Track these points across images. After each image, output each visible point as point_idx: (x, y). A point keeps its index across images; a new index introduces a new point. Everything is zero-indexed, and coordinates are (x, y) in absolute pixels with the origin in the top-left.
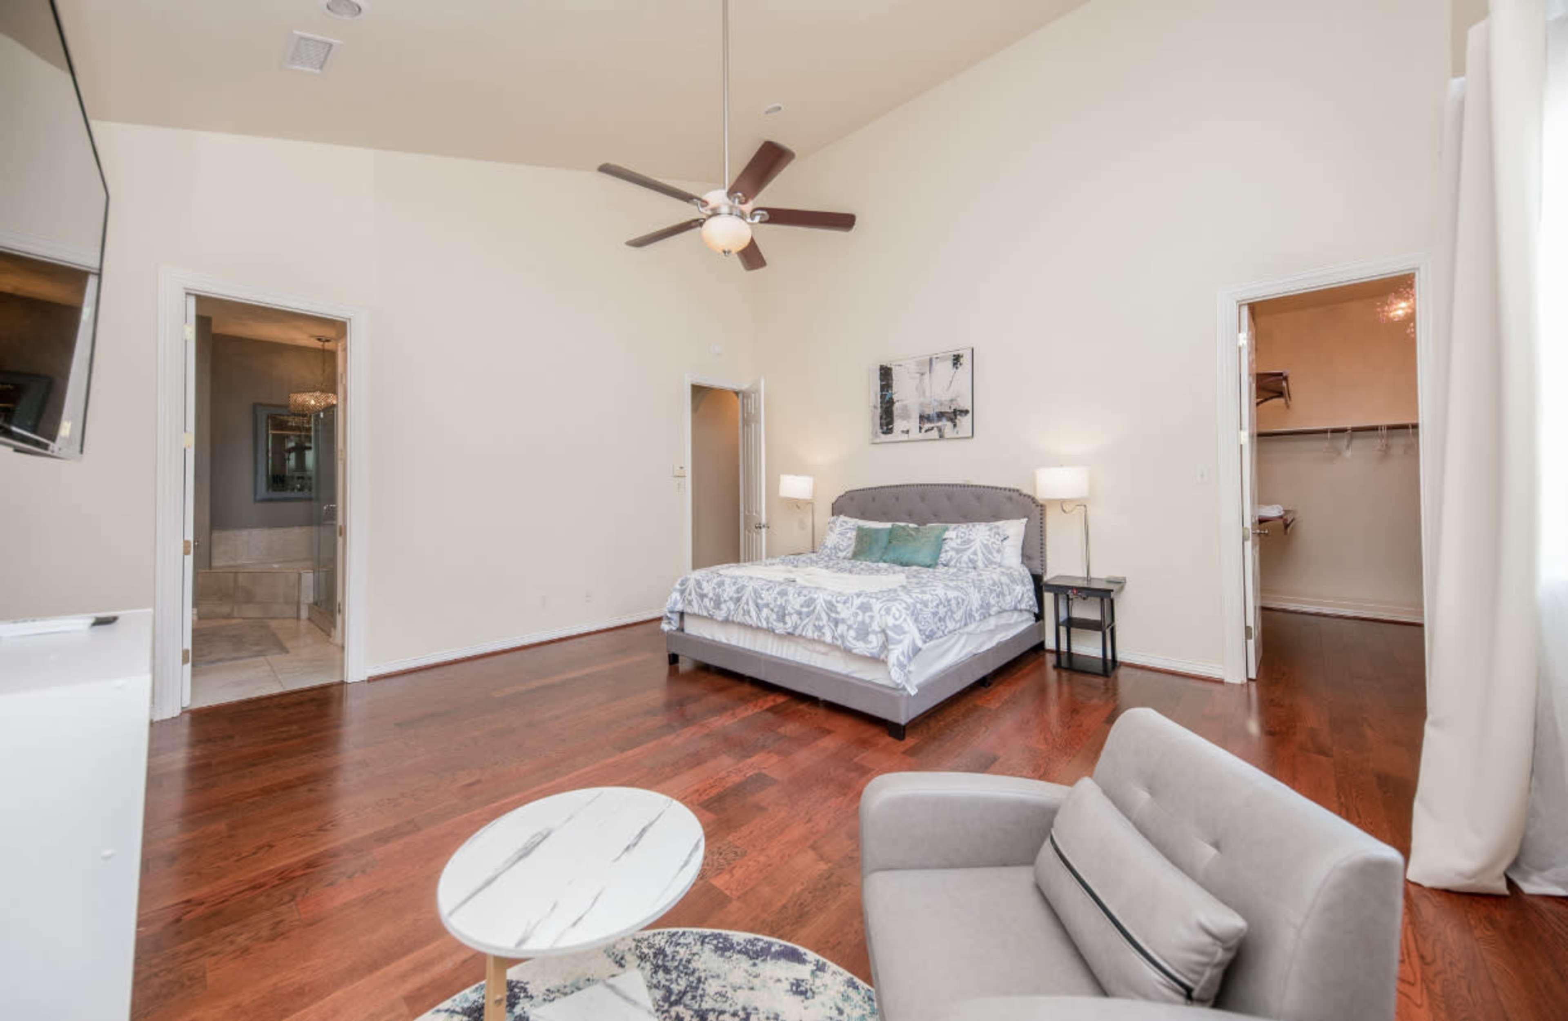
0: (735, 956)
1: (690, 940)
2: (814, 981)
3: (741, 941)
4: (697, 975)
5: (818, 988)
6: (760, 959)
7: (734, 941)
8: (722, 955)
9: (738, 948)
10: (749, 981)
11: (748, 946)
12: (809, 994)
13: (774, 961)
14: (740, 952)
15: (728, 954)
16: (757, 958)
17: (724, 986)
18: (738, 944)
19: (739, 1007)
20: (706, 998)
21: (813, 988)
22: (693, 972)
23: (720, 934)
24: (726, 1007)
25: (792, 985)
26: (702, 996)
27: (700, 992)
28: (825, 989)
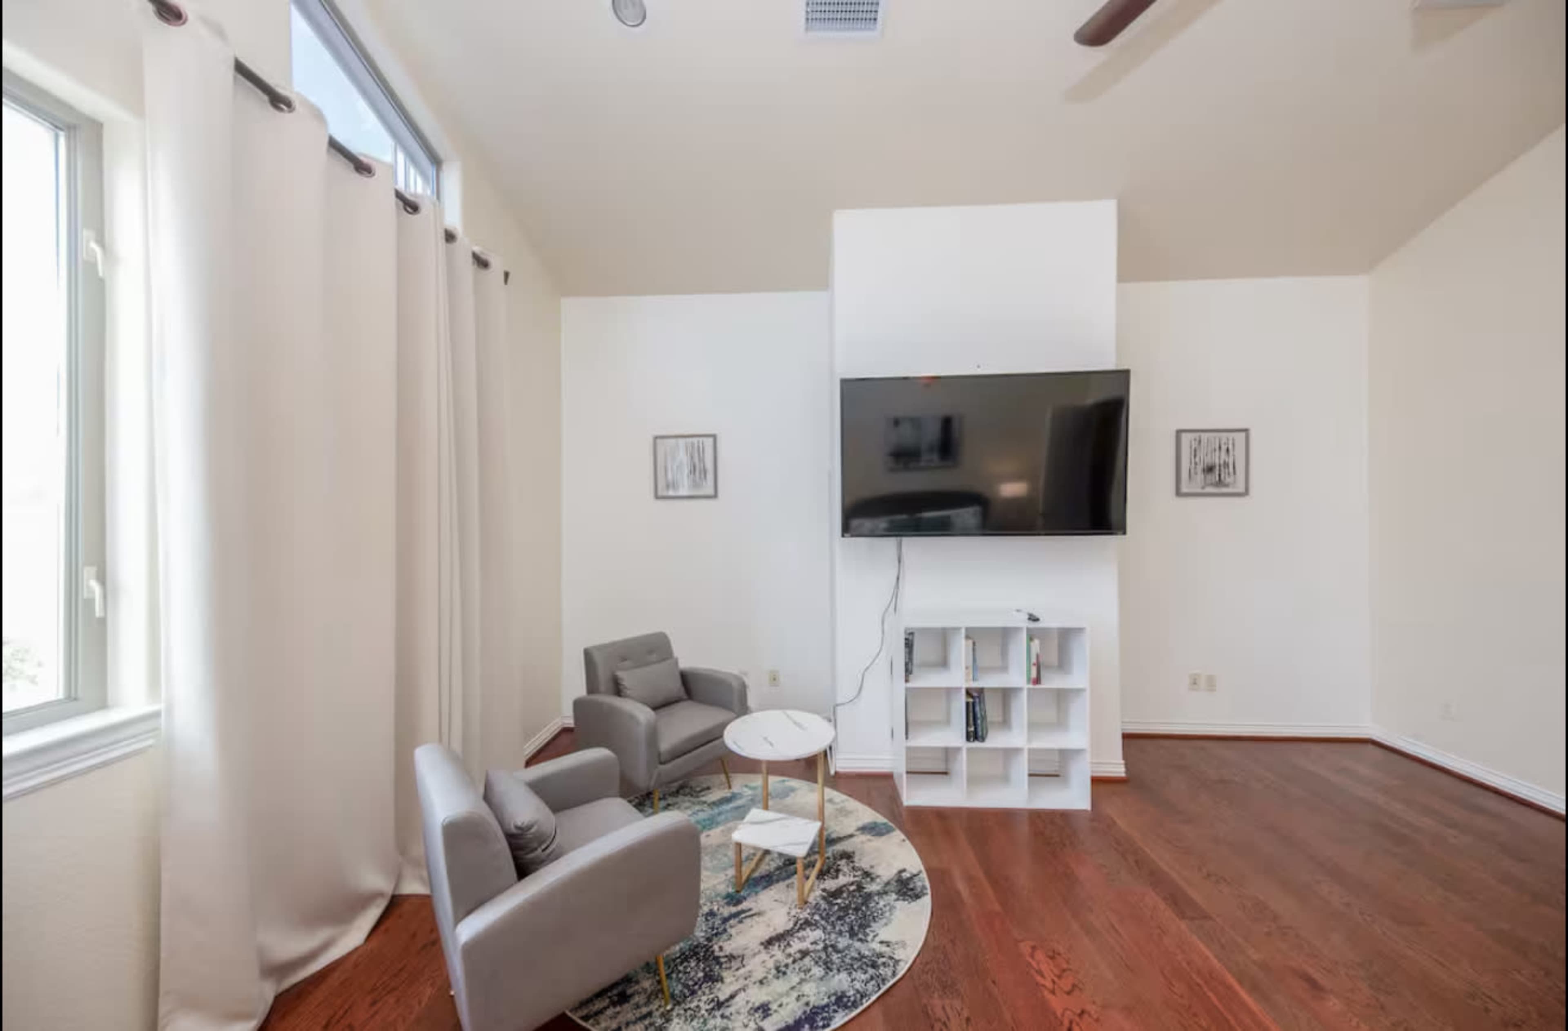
0: (826, 1001)
1: (870, 986)
2: (756, 1024)
3: (836, 1015)
4: (835, 971)
5: (750, 1020)
6: (808, 1012)
7: (840, 1010)
8: (835, 994)
9: (832, 1008)
10: (799, 991)
11: (825, 1015)
12: (752, 1012)
13: (797, 1017)
14: (827, 1006)
15: (833, 999)
16: (811, 1010)
17: (811, 977)
18: (835, 1011)
19: (788, 972)
20: (813, 963)
21: (753, 1018)
22: (839, 970)
23: (856, 1008)
24: (797, 966)
25: (769, 1009)
26: (817, 963)
27: (821, 963)
28: (743, 1023)
